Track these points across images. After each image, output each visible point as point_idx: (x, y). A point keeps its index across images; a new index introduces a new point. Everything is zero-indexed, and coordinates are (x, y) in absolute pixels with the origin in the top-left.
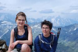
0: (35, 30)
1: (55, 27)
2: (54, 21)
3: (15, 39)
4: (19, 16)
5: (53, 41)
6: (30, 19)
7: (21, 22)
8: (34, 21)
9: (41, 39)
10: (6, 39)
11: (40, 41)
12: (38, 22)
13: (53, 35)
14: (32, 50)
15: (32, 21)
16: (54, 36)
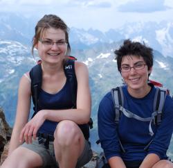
0: (102, 69)
1: (168, 57)
2: (164, 38)
3: (33, 106)
4: (47, 27)
5: (160, 112)
6: (83, 30)
7: (54, 47)
8: (97, 39)
9: (120, 104)
10: (5, 97)
11: (117, 112)
12: (111, 42)
13: (160, 91)
14: (89, 143)
15: (91, 40)
16: (162, 93)
